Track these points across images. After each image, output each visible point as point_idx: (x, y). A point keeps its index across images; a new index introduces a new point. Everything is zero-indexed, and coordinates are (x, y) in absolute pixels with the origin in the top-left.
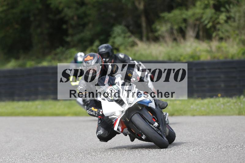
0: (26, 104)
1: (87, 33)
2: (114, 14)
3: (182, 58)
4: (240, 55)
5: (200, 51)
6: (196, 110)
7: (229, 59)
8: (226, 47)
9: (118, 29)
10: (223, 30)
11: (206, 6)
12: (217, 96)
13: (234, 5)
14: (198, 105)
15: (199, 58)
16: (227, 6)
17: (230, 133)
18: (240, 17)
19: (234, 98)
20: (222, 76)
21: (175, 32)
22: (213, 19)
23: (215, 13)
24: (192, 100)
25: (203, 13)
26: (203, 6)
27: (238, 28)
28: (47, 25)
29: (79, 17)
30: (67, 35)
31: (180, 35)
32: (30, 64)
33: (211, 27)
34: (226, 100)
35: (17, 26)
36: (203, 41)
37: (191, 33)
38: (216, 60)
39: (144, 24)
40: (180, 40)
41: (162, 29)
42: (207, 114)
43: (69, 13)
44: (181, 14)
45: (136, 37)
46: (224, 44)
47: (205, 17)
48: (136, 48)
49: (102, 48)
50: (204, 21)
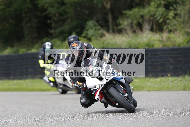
0: (19, 82)
1: (66, 27)
2: (87, 12)
3: (140, 46)
4: (185, 44)
5: (154, 40)
6: (151, 86)
7: (176, 47)
8: (174, 38)
9: (90, 23)
10: (172, 24)
11: (159, 6)
12: (167, 76)
13: (180, 5)
14: (152, 82)
15: (153, 46)
16: (175, 6)
17: (177, 104)
18: (185, 14)
19: (180, 77)
20: (171, 60)
21: (134, 26)
22: (164, 16)
23: (165, 11)
24: (147, 79)
25: (156, 11)
26: (156, 6)
27: (183, 22)
28: (36, 21)
29: (60, 14)
30: (51, 28)
31: (138, 28)
32: (22, 51)
33: (162, 22)
34: (174, 78)
35: (11, 21)
36: (156, 33)
37: (146, 27)
38: (166, 48)
39: (110, 20)
40: (138, 32)
41: (125, 23)
42: (159, 90)
43: (52, 11)
44: (139, 12)
45: (104, 30)
46: (172, 35)
47: (157, 14)
48: (104, 38)
49: (71, 38)
50: (157, 18)
